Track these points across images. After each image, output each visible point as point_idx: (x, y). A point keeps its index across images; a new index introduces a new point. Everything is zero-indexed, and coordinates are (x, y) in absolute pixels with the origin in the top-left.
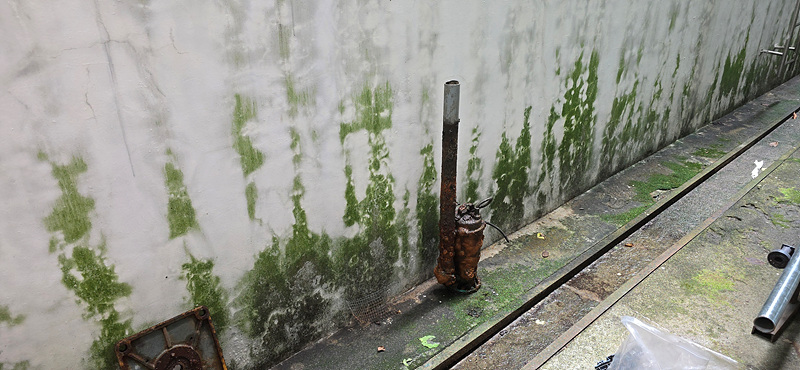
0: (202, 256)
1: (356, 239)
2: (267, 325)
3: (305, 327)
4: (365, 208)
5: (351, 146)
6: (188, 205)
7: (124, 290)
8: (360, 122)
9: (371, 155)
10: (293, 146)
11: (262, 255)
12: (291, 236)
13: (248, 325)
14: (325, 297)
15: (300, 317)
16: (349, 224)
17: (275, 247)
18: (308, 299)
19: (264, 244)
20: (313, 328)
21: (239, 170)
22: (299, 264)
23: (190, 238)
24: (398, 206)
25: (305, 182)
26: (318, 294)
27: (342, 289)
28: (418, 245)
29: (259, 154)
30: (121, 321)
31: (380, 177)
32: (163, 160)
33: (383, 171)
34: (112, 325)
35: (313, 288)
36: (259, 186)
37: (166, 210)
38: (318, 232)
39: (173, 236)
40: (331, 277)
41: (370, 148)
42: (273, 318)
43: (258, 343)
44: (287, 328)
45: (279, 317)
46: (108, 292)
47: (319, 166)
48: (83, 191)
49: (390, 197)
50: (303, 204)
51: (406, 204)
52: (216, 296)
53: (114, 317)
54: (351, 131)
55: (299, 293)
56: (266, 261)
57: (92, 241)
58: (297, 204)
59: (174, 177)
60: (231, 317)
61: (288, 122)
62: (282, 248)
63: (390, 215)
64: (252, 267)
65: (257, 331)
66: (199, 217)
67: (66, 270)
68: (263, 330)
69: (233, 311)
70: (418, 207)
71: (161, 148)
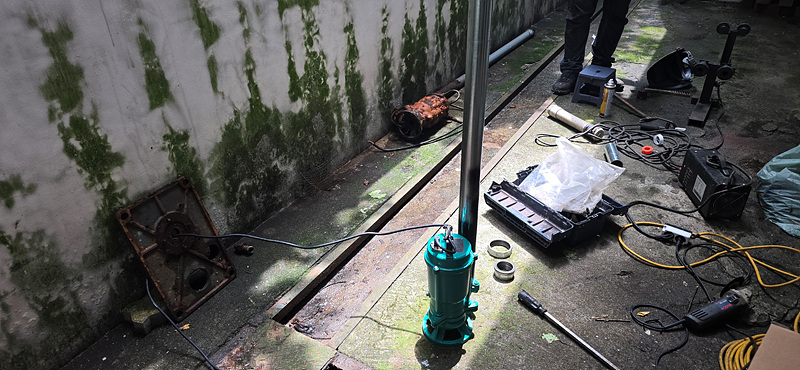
0: (178, 126)
1: (301, 113)
2: (238, 195)
3: (268, 197)
4: (305, 83)
5: (288, 22)
6: (162, 75)
7: (118, 160)
9: (305, 32)
10: (242, 20)
11: (227, 127)
12: (249, 110)
13: (223, 195)
14: (282, 169)
15: (264, 188)
16: (294, 99)
17: (237, 120)
18: (268, 171)
19: (227, 118)
20: (275, 199)
21: (200, 43)
22: (257, 138)
23: (167, 109)
24: (331, 82)
25: (255, 57)
26: (276, 166)
27: (294, 162)
28: (350, 121)
29: (215, 27)
30: (119, 190)
31: (315, 53)
32: (135, 29)
33: (316, 48)
34: (110, 194)
35: (271, 161)
36: (218, 59)
37: (143, 80)
38: (270, 105)
39: (153, 107)
40: (285, 150)
41: (303, 25)
42: (242, 188)
43: (232, 212)
44: (254, 198)
45: (247, 187)
46: (104, 162)
47: (265, 40)
48: (72, 59)
49: (324, 74)
50: (258, 79)
51: (337, 81)
52: (194, 166)
53: (112, 185)
54: (287, 6)
55: (260, 165)
56: (230, 131)
57: (87, 110)
58: (250, 78)
59: (147, 47)
60: (208, 187)
62: (243, 120)
63: (325, 91)
64: (220, 139)
65: (230, 201)
66: (173, 87)
67: (66, 139)
68: (235, 200)
69: (209, 181)
70: (347, 84)
71: (133, 18)
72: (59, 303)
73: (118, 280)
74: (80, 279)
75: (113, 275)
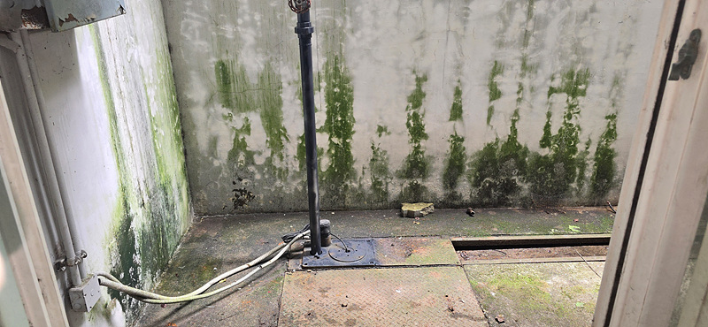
0: (460, 134)
1: (546, 157)
2: (482, 184)
3: (502, 196)
4: (556, 140)
5: (554, 101)
6: (461, 107)
7: (426, 137)
8: (563, 88)
9: (567, 110)
10: (518, 92)
11: (489, 145)
12: (506, 141)
13: (473, 178)
14: (519, 184)
15: (501, 188)
16: (543, 146)
17: (496, 143)
18: (508, 180)
19: (491, 140)
20: (507, 199)
21: (488, 98)
22: (507, 158)
23: (458, 123)
24: (580, 147)
25: (520, 114)
26: (514, 180)
28: (592, 179)
29: (500, 92)
30: (421, 150)
31: (571, 125)
32: (456, 84)
33: (573, 121)
34: (417, 150)
35: (512, 175)
36: (495, 109)
37: (451, 107)
38: (523, 144)
39: (450, 120)
40: (525, 174)
41: (566, 105)
42: (486, 181)
43: (475, 191)
44: (493, 191)
45: (490, 183)
46: (420, 135)
47: (531, 107)
48: (423, 90)
49: (576, 139)
50: (517, 125)
51: (587, 148)
52: (462, 156)
53: (419, 147)
54: (556, 92)
55: (503, 174)
56: (490, 149)
57: (420, 111)
58: (514, 124)
59: (458, 93)
60: (466, 170)
61: (519, 80)
62: (500, 145)
63: (574, 151)
64: (482, 149)
65: (477, 184)
66: (463, 115)
67: (409, 120)
68: (480, 185)
69: (467, 168)
70: (597, 153)
71: (457, 79)
72: (380, 184)
73: (405, 189)
74: (392, 179)
75: (405, 186)
